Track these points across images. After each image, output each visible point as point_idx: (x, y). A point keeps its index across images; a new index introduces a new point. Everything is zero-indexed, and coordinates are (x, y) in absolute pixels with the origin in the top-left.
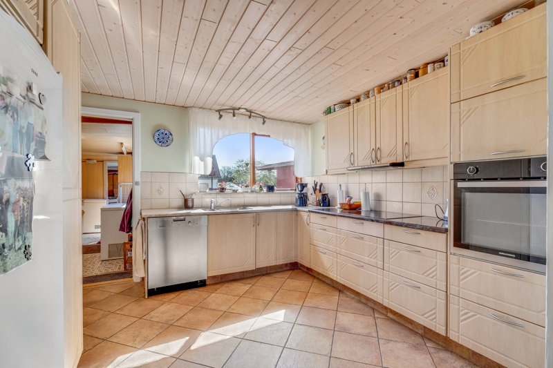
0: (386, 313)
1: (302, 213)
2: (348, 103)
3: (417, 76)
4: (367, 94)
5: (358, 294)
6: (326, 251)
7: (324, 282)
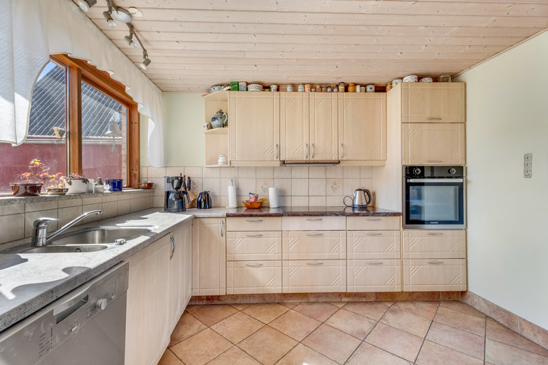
0: (339, 300)
1: (206, 221)
2: (266, 87)
3: (346, 90)
4: (294, 87)
5: (305, 295)
6: (261, 262)
7: (250, 305)
